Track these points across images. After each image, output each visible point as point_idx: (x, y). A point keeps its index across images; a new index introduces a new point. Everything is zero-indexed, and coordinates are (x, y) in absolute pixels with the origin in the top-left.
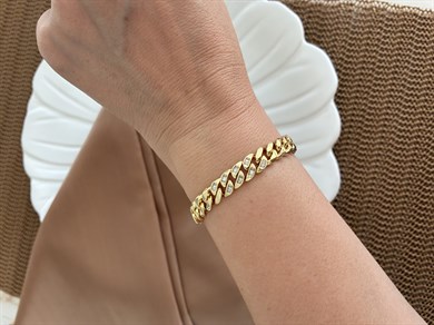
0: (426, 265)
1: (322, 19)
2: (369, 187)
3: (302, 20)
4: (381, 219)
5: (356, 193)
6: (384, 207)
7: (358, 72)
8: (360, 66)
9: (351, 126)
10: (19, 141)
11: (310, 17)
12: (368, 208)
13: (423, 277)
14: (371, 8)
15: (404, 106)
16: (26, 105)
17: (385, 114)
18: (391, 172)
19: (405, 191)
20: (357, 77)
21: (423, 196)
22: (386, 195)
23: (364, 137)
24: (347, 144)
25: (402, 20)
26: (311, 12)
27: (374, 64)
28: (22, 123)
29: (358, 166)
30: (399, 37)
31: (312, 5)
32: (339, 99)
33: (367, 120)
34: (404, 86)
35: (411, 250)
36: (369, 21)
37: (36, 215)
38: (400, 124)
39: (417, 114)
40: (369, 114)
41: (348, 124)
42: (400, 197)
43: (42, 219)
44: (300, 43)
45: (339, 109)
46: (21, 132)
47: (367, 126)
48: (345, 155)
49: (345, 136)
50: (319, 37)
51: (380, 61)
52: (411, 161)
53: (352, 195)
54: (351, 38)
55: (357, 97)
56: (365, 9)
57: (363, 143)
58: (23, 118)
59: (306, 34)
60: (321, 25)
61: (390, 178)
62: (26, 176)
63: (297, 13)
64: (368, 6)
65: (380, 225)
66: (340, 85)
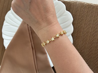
0: (92, 61)
1: (70, 6)
2: (79, 44)
3: (66, 6)
4: (82, 51)
5: (77, 45)
6: (83, 48)
7: (78, 18)
8: (78, 16)
9: (76, 30)
10: (2, 31)
11: (67, 5)
12: (79, 48)
13: (91, 64)
14: (81, 4)
15: (88, 26)
16: (3, 23)
17: (83, 27)
18: (85, 40)
19: (87, 45)
20: (78, 19)
21: (91, 46)
22: (83, 45)
23: (79, 32)
24: (75, 34)
25: (88, 6)
26: (68, 4)
27: (81, 16)
28: (2, 27)
29: (77, 39)
30: (87, 10)
31: (68, 2)
32: (73, 23)
33: (80, 28)
34: (88, 21)
35: (88, 58)
36: (80, 6)
37: (5, 48)
38: (87, 30)
39: (91, 27)
40: (80, 27)
41: (75, 29)
42: (86, 46)
43: (6, 48)
44: (65, 11)
45: (73, 26)
46: (2, 29)
47: (79, 30)
48: (74, 36)
49: (75, 32)
50: (69, 9)
51: (83, 15)
52: (89, 38)
53: (76, 45)
54: (76, 10)
55: (77, 23)
56: (80, 4)
57: (78, 34)
58: (3, 26)
59: (66, 9)
60: (70, 7)
61: (84, 42)
62: (3, 39)
63: (65, 4)
64: (80, 3)
65: (82, 52)
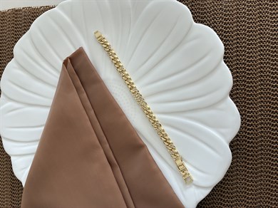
1: (202, 5)
2: (259, 118)
3: (189, 8)
4: (273, 138)
5: (251, 123)
7: (235, 37)
8: (235, 33)
9: (238, 77)
11: (192, 5)
12: (262, 132)
15: (272, 56)
17: (260, 64)
44: (192, 24)
45: (228, 66)
66: (225, 49)
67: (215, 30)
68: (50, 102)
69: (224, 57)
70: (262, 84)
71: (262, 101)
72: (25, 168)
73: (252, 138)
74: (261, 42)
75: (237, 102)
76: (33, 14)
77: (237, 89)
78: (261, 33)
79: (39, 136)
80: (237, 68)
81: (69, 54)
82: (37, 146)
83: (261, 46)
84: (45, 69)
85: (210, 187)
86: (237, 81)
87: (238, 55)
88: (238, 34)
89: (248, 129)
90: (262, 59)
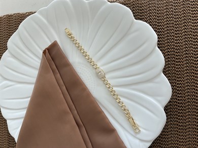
12: (189, 98)
45: (161, 50)
66: (158, 38)
67: (150, 25)
68: (34, 80)
69: (158, 44)
70: (187, 63)
71: (188, 76)
72: (17, 128)
73: (181, 103)
74: (186, 32)
75: (169, 76)
76: (21, 18)
77: (169, 67)
78: (185, 25)
79: (27, 105)
80: (168, 51)
81: (47, 46)
82: (25, 112)
83: (186, 35)
84: (30, 57)
85: (151, 141)
86: (169, 61)
87: (168, 42)
88: (168, 27)
89: (178, 97)
90: (186, 44)
